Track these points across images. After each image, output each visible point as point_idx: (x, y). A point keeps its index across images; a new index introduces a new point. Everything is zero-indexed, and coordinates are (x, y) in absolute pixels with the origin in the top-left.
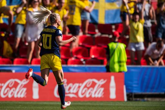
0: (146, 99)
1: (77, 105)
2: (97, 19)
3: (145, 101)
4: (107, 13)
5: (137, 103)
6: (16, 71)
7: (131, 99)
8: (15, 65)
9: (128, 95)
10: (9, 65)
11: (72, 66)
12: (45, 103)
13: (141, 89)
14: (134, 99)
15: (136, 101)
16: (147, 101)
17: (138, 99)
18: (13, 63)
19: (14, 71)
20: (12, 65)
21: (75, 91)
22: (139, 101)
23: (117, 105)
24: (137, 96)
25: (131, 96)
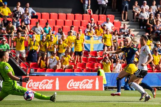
0: (114, 89)
1: (79, 93)
2: (90, 49)
3: (113, 90)
4: (95, 45)
5: (109, 91)
6: (47, 75)
7: (106, 89)
8: (47, 72)
9: (105, 87)
10: (44, 72)
11: (77, 72)
12: (62, 92)
13: (112, 84)
14: (108, 89)
15: (109, 90)
16: (115, 90)
17: (110, 89)
18: (46, 71)
19: (46, 76)
20: (45, 72)
21: (78, 86)
22: (111, 90)
23: (99, 92)
24: (109, 88)
25: (107, 88)
